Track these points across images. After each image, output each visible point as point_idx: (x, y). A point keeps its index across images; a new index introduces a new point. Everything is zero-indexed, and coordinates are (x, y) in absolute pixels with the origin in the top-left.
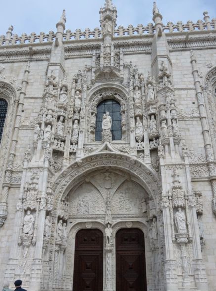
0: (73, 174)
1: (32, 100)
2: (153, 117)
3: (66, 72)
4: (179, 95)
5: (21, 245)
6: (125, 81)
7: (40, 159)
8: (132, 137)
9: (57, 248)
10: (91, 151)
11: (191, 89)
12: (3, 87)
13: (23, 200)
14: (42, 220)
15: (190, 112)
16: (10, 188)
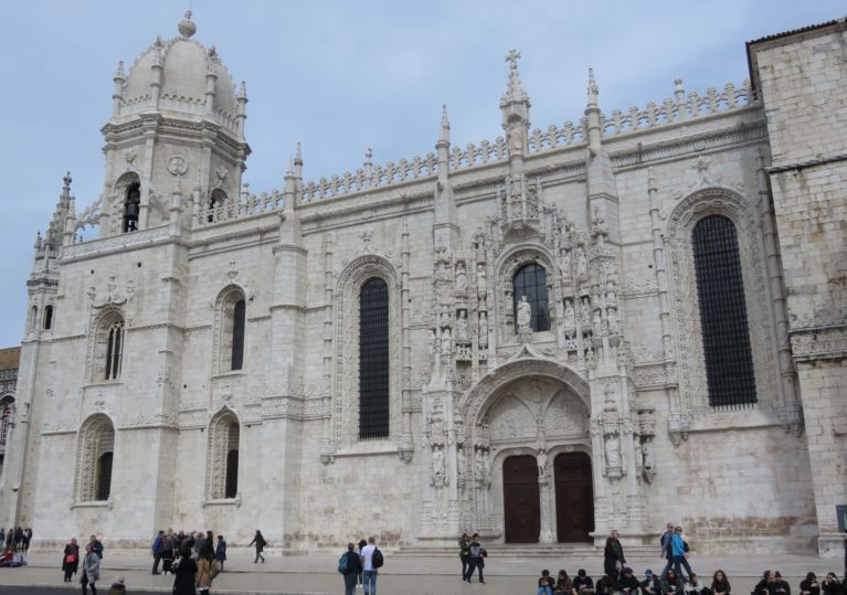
0: (487, 390)
1: (420, 282)
2: (586, 300)
3: (462, 228)
4: (629, 254)
5: (433, 485)
6: (548, 238)
7: (441, 380)
8: (561, 331)
9: (478, 485)
10: (507, 357)
11: (647, 242)
12: (377, 263)
13: (428, 434)
14: (452, 455)
15: (645, 283)
16: (411, 413)
